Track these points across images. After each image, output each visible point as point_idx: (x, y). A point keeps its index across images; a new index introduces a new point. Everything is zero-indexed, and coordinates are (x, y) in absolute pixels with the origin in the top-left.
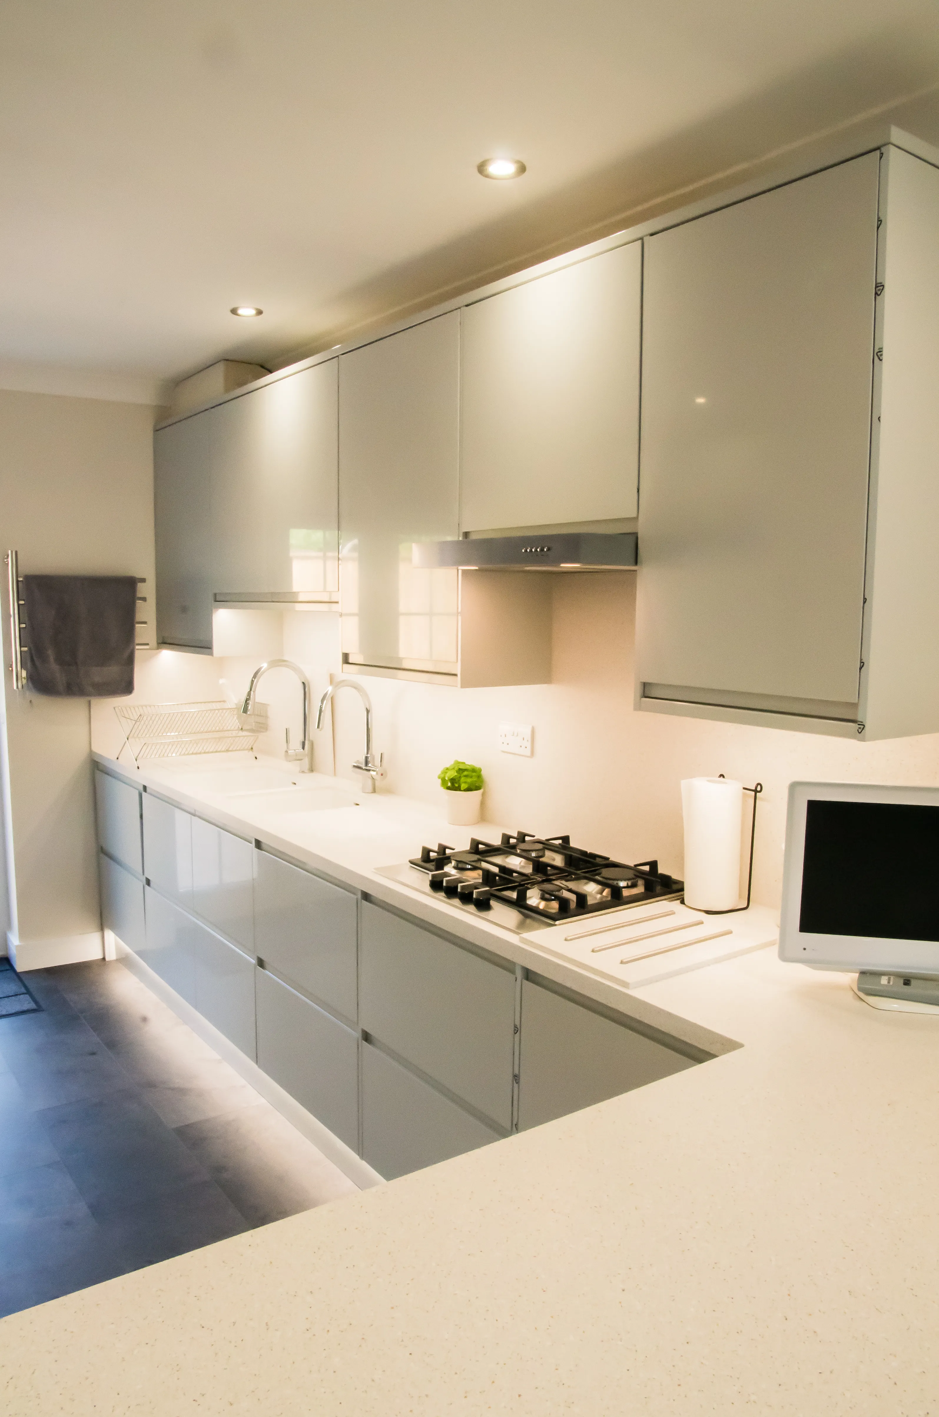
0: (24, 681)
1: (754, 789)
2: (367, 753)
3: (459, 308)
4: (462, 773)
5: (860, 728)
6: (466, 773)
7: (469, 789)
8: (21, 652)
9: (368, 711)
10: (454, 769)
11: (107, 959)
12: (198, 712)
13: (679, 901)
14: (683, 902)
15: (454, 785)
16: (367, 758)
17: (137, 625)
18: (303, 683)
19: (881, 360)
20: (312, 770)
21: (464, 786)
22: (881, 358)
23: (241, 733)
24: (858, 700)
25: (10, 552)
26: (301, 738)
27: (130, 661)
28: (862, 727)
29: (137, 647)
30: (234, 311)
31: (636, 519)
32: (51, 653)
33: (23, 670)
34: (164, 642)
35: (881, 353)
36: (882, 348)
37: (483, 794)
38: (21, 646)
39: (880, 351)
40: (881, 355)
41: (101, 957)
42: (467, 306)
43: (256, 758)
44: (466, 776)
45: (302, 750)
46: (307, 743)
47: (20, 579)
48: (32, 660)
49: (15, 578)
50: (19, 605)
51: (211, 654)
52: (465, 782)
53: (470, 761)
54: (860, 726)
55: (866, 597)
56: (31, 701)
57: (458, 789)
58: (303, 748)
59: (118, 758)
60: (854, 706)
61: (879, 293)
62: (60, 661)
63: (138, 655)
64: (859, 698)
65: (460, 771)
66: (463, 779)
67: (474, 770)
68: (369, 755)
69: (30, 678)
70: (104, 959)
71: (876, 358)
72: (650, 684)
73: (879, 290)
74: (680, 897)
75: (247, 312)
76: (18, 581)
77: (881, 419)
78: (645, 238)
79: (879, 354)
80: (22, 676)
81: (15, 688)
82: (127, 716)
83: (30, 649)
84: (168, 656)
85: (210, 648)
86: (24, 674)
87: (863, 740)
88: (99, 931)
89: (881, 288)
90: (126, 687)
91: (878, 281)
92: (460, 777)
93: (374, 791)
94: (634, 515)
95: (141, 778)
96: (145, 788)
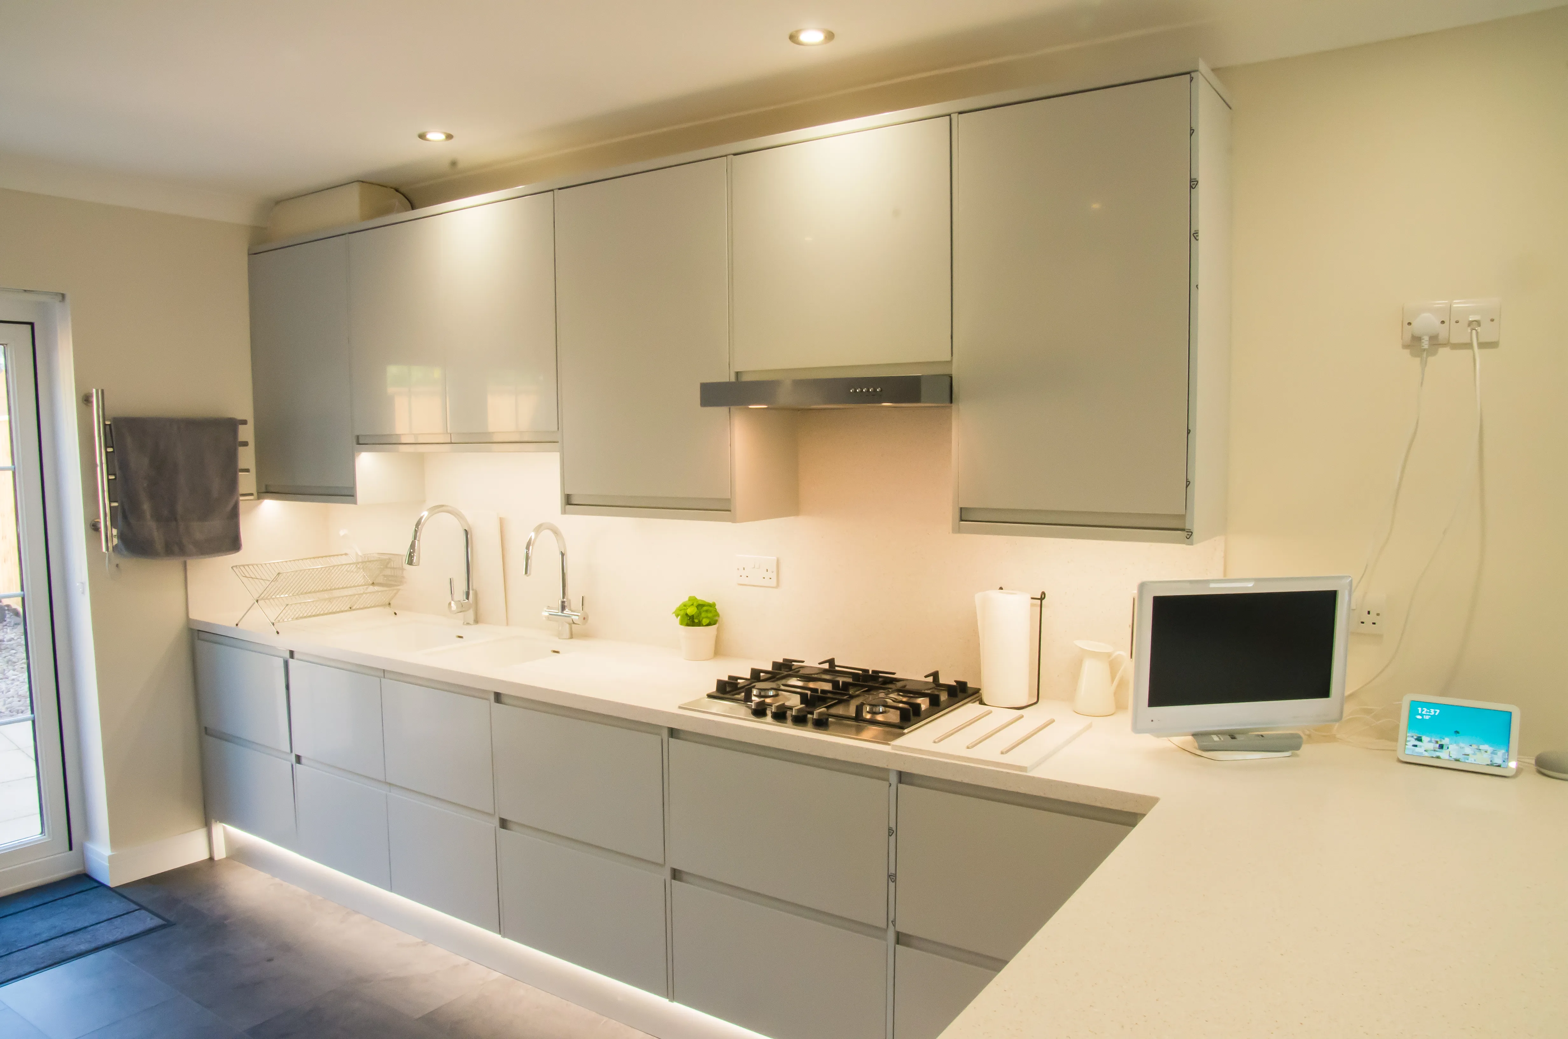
0: (116, 541)
1: (1040, 597)
2: (564, 597)
3: (726, 156)
4: (702, 608)
5: (1188, 535)
6: (705, 608)
7: (709, 625)
8: (111, 507)
9: (563, 555)
10: (692, 605)
11: (216, 858)
12: (324, 568)
13: (978, 702)
14: (982, 703)
15: (692, 621)
16: (563, 602)
17: (240, 473)
18: (466, 530)
19: (1198, 240)
20: (477, 621)
21: (705, 621)
22: (1197, 238)
23: (372, 589)
24: (1186, 512)
25: (94, 390)
26: (465, 588)
27: (234, 515)
28: (1190, 534)
29: (241, 498)
30: (422, 136)
31: (951, 362)
32: (146, 507)
33: (113, 530)
34: (266, 491)
35: (1197, 234)
36: (1198, 231)
37: (718, 630)
38: (110, 501)
39: (1197, 233)
40: (1197, 236)
41: (206, 856)
42: (735, 155)
43: (395, 614)
44: (707, 611)
45: (467, 601)
46: (471, 592)
47: (108, 423)
48: (125, 517)
49: (101, 420)
50: (107, 453)
51: (355, 503)
52: (707, 617)
53: (704, 597)
54: (1188, 533)
55: (1189, 429)
56: (117, 566)
57: (699, 624)
58: (468, 598)
59: (237, 625)
60: (1183, 517)
61: (1194, 186)
62: (158, 517)
63: (242, 506)
64: (1186, 509)
65: (700, 606)
66: (703, 615)
67: (710, 605)
68: (565, 600)
69: (121, 536)
70: (211, 859)
71: (1192, 238)
72: (966, 509)
73: (1194, 184)
74: (978, 699)
75: (436, 136)
76: (105, 425)
77: (1199, 287)
78: (952, 115)
79: (1195, 235)
80: (112, 534)
81: (104, 550)
82: (248, 576)
83: (122, 505)
84: (271, 507)
85: (353, 496)
86: (115, 532)
87: (1192, 544)
88: (203, 828)
89: (1196, 183)
90: (233, 543)
91: (1192, 177)
92: (700, 613)
93: (572, 637)
94: (948, 358)
95: (284, 643)
96: (292, 654)
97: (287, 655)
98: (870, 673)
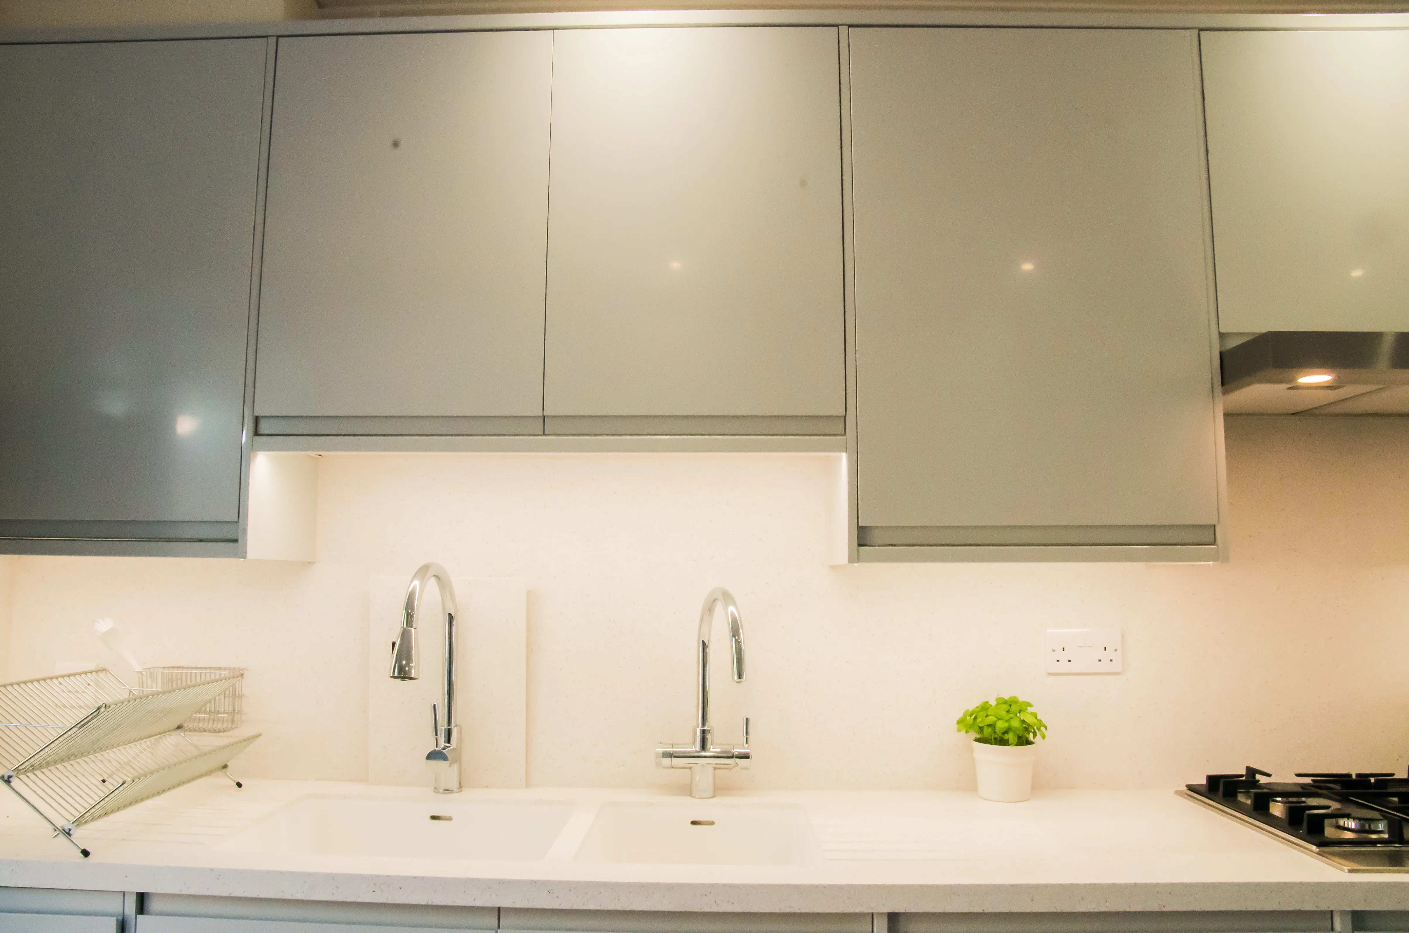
2: (704, 724)
16: (704, 732)
18: (450, 615)
42: (1203, 30)
43: (240, 786)
46: (454, 730)
58: (449, 742)
68: (706, 728)
85: (236, 541)
95: (133, 883)
96: (142, 899)
97: (131, 907)
98: (1354, 777)
